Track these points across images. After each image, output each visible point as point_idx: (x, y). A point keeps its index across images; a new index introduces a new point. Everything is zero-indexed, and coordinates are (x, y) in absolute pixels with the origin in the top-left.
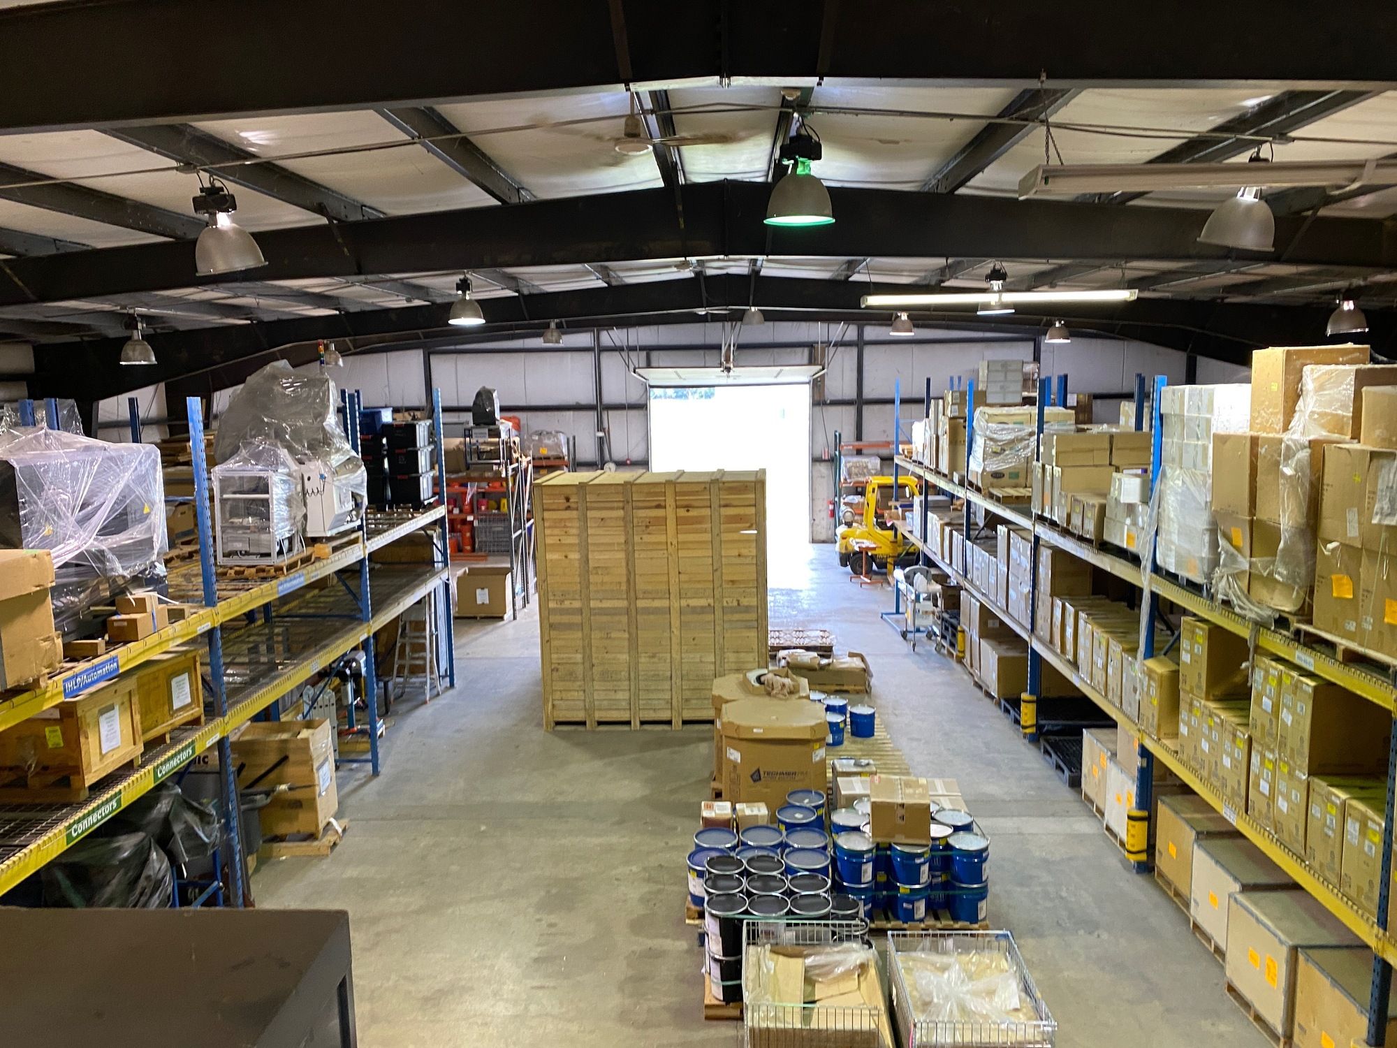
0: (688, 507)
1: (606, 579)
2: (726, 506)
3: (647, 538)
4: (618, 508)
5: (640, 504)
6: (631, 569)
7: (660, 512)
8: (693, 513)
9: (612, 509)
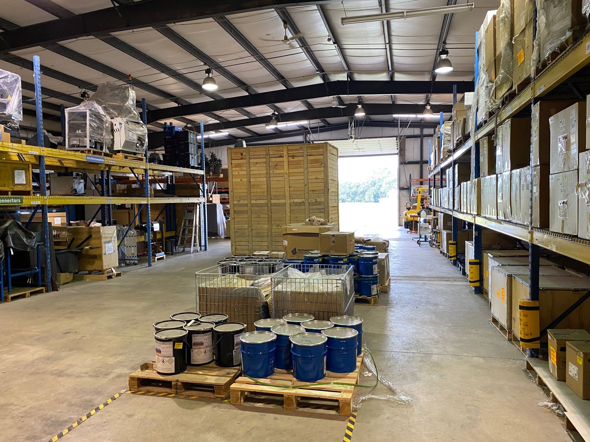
0: (293, 157)
1: (258, 190)
2: (310, 155)
3: (276, 171)
4: (263, 158)
5: (273, 156)
6: (269, 186)
7: (281, 159)
8: (296, 159)
9: (261, 158)
